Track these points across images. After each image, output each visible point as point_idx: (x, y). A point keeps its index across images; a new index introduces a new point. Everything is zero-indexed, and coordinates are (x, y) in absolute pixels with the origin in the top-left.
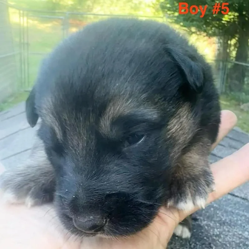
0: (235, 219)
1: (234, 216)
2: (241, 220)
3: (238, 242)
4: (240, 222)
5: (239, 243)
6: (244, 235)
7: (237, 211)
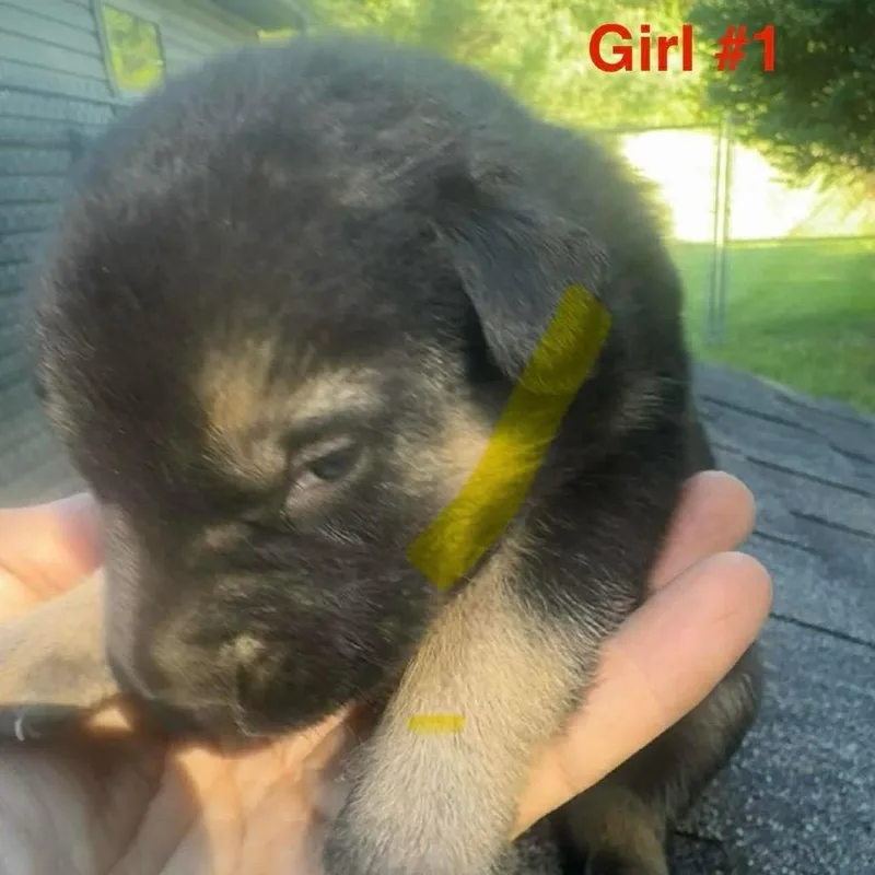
0: (827, 705)
1: (825, 696)
2: (845, 710)
3: (810, 770)
4: (839, 716)
5: (813, 776)
6: (840, 752)
7: (840, 684)
